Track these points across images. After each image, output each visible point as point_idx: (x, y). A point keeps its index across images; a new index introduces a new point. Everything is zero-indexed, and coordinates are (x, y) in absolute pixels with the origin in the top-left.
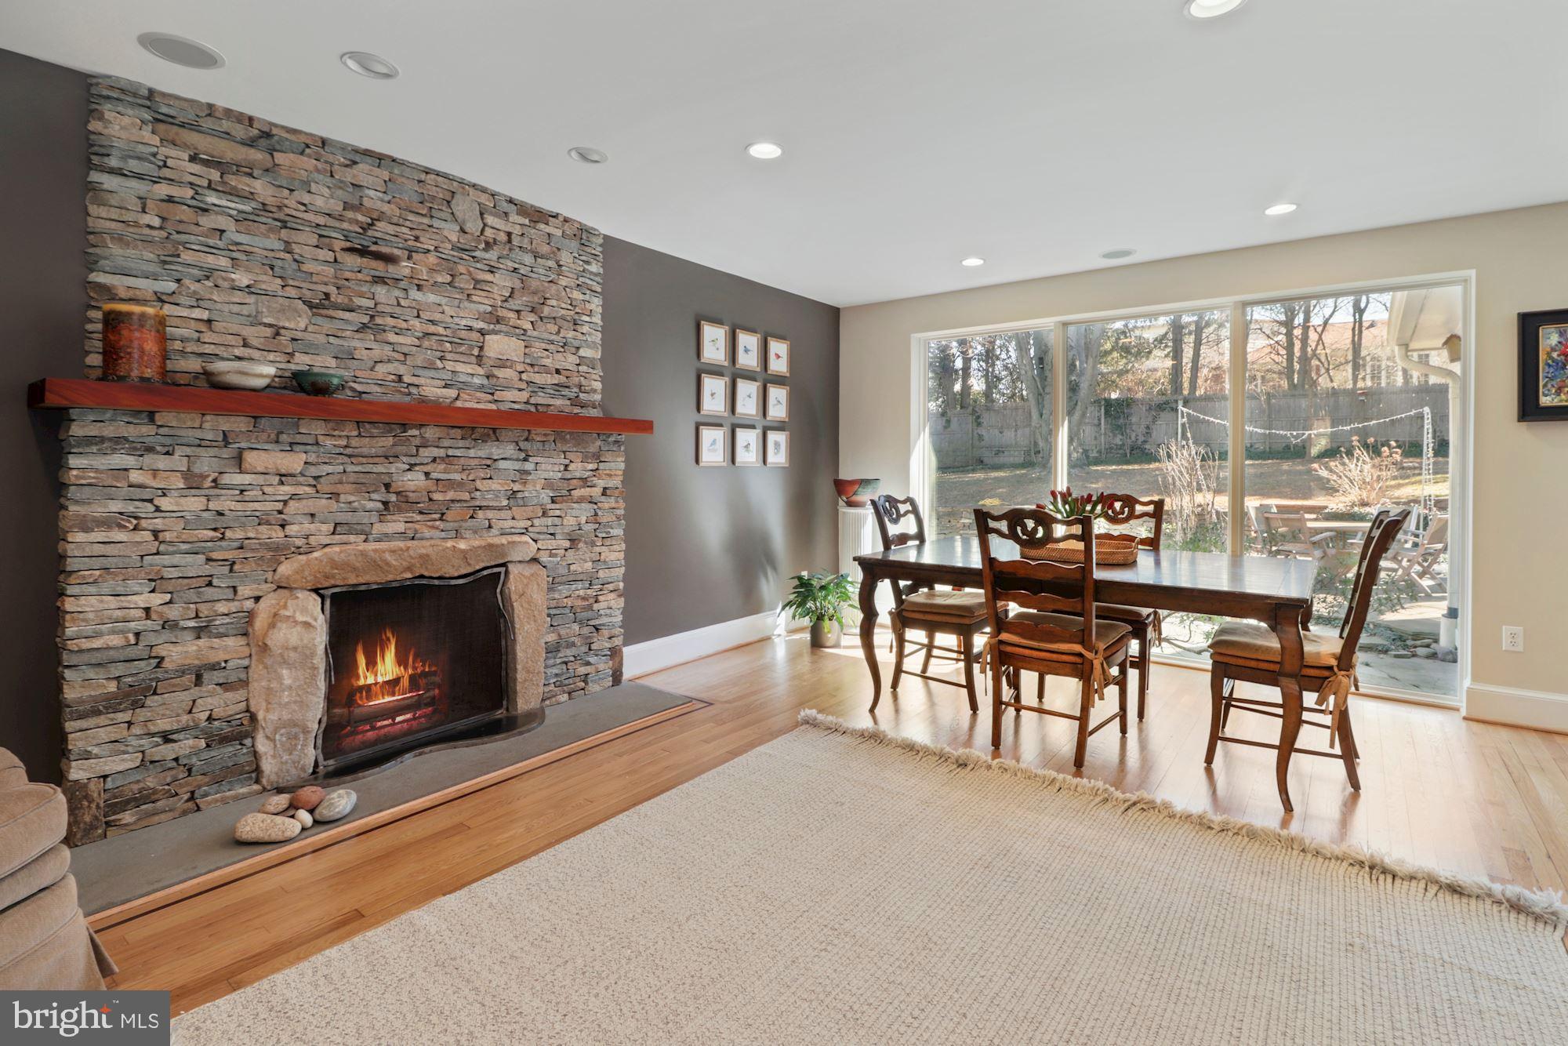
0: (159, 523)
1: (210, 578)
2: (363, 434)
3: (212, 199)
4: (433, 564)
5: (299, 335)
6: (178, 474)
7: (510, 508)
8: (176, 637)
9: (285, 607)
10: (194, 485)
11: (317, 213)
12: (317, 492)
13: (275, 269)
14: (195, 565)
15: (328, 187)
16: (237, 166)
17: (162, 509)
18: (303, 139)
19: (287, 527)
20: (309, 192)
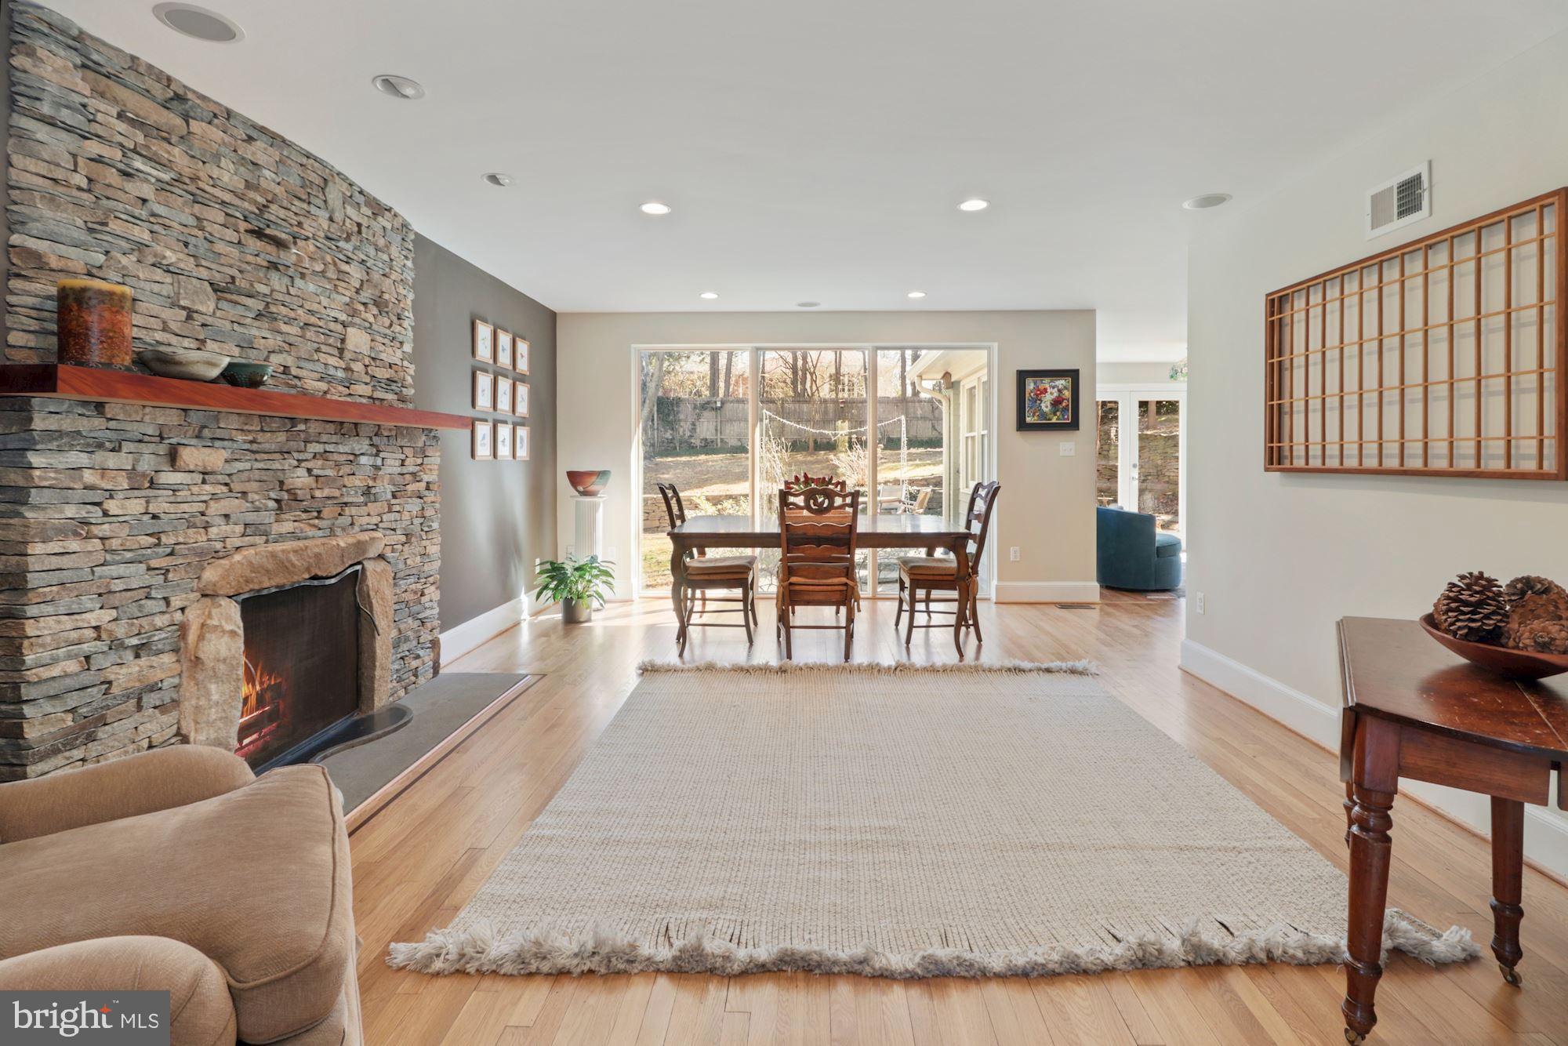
0: (105, 530)
1: (148, 590)
2: (265, 429)
3: (138, 163)
4: (324, 564)
5: (210, 320)
6: (124, 473)
7: (366, 505)
8: (120, 658)
9: (210, 616)
10: (136, 486)
11: (223, 189)
12: (231, 491)
13: (190, 247)
14: (137, 575)
15: (233, 162)
16: (157, 129)
17: (110, 513)
18: (213, 108)
19: (210, 529)
20: (218, 166)
